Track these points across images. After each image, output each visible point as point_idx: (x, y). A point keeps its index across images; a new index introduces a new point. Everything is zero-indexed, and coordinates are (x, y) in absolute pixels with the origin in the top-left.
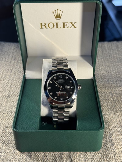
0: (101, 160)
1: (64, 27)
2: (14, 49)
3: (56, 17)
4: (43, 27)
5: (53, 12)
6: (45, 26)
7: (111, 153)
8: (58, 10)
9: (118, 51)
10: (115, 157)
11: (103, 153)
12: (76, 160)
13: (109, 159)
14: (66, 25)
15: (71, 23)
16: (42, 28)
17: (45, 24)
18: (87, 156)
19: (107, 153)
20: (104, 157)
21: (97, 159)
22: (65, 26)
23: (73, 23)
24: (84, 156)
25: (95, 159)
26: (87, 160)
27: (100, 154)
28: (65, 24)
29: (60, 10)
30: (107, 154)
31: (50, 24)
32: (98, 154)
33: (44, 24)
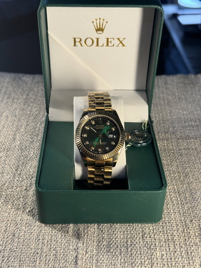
0: (122, 241)
1: (108, 45)
2: (8, 82)
3: (97, 30)
4: (78, 44)
5: (93, 22)
6: (80, 42)
7: (138, 232)
8: (100, 19)
9: (167, 89)
10: (143, 238)
11: (127, 232)
12: (87, 240)
13: (135, 240)
14: (111, 42)
15: (118, 39)
16: (75, 45)
17: (81, 40)
18: (103, 236)
19: (132, 232)
20: (127, 236)
21: (117, 239)
22: (109, 43)
23: (121, 40)
24: (99, 235)
25: (113, 239)
26: (102, 241)
27: (122, 233)
28: (110, 40)
29: (104, 20)
30: (132, 234)
31: (87, 40)
32: (119, 233)
33: (79, 40)
